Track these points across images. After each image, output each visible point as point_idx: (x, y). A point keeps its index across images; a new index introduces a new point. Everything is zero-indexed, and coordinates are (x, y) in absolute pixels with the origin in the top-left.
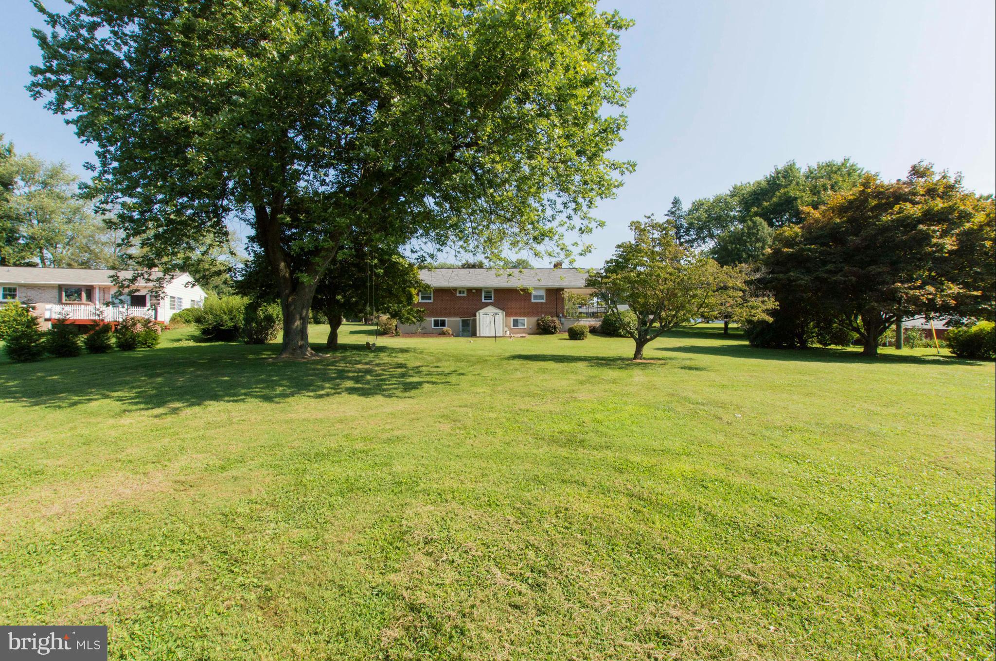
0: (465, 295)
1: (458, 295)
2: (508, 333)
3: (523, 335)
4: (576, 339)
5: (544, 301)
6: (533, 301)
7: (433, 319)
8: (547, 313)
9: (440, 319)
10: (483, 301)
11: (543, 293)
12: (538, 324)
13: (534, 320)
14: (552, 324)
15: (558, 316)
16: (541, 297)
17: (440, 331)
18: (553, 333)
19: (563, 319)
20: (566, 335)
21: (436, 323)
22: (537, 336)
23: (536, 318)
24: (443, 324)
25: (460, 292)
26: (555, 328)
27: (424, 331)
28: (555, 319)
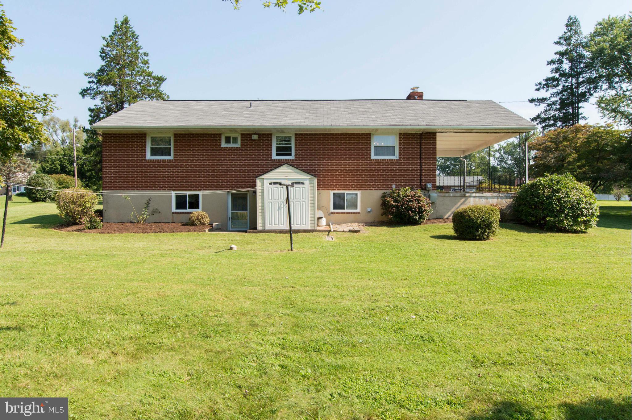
0: (238, 145)
1: (224, 145)
2: (324, 221)
3: (355, 226)
4: (473, 238)
5: (396, 157)
6: (373, 157)
7: (173, 194)
8: (403, 182)
9: (188, 193)
10: (274, 157)
11: (393, 141)
12: (384, 204)
13: (375, 195)
14: (415, 205)
15: (424, 188)
16: (390, 150)
17: (185, 219)
18: (415, 223)
19: (434, 194)
20: (449, 229)
21: (181, 203)
22: (384, 230)
23: (379, 193)
24: (194, 203)
25: (228, 140)
26: (421, 212)
27: (156, 218)
28: (419, 193)
